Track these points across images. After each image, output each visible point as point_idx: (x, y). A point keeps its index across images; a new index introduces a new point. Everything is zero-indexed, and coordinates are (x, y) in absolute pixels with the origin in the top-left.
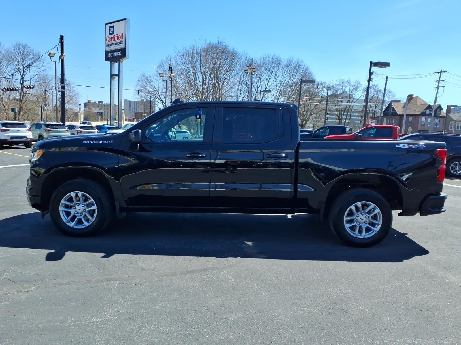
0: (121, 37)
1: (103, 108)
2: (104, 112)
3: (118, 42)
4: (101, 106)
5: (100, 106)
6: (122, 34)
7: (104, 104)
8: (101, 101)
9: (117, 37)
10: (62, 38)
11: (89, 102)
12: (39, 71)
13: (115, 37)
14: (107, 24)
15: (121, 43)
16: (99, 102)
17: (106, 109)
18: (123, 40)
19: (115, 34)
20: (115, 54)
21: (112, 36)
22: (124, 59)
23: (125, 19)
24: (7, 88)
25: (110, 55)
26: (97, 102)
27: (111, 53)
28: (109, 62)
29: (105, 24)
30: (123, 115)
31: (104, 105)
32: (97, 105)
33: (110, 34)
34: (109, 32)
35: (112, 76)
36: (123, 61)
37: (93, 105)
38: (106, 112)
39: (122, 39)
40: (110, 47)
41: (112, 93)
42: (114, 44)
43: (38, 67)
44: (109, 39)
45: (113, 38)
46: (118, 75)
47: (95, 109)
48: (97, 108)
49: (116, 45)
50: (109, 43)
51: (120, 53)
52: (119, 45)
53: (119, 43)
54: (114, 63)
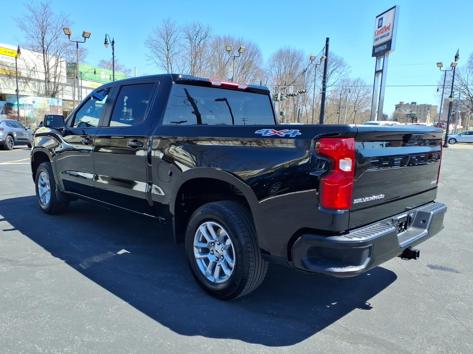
0: (388, 28)
1: (416, 109)
2: (417, 113)
3: (385, 34)
4: (414, 108)
5: (412, 107)
6: (390, 24)
7: (418, 105)
8: (414, 102)
9: (384, 29)
10: (328, 40)
11: (401, 103)
12: (340, 76)
13: (383, 29)
14: (377, 17)
15: (388, 34)
16: (413, 103)
17: (419, 111)
18: (390, 31)
19: (383, 26)
20: (381, 48)
21: (380, 29)
22: (390, 52)
23: (395, 7)
24: (289, 95)
25: (377, 50)
26: (410, 103)
27: (378, 48)
28: (375, 58)
29: (376, 17)
30: (428, 116)
31: (418, 107)
32: (410, 107)
33: (379, 27)
34: (378, 25)
35: (377, 72)
36: (388, 55)
37: (405, 107)
38: (418, 114)
39: (389, 29)
40: (378, 41)
41: (375, 91)
42: (381, 37)
43: (340, 73)
44: (378, 33)
45: (381, 31)
46: (381, 71)
47: (406, 111)
48: (408, 110)
49: (383, 38)
50: (377, 37)
51: (386, 47)
52: (386, 37)
53: (385, 36)
54: (380, 58)
